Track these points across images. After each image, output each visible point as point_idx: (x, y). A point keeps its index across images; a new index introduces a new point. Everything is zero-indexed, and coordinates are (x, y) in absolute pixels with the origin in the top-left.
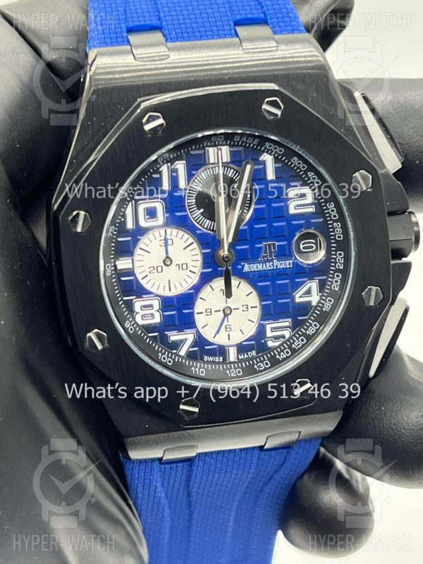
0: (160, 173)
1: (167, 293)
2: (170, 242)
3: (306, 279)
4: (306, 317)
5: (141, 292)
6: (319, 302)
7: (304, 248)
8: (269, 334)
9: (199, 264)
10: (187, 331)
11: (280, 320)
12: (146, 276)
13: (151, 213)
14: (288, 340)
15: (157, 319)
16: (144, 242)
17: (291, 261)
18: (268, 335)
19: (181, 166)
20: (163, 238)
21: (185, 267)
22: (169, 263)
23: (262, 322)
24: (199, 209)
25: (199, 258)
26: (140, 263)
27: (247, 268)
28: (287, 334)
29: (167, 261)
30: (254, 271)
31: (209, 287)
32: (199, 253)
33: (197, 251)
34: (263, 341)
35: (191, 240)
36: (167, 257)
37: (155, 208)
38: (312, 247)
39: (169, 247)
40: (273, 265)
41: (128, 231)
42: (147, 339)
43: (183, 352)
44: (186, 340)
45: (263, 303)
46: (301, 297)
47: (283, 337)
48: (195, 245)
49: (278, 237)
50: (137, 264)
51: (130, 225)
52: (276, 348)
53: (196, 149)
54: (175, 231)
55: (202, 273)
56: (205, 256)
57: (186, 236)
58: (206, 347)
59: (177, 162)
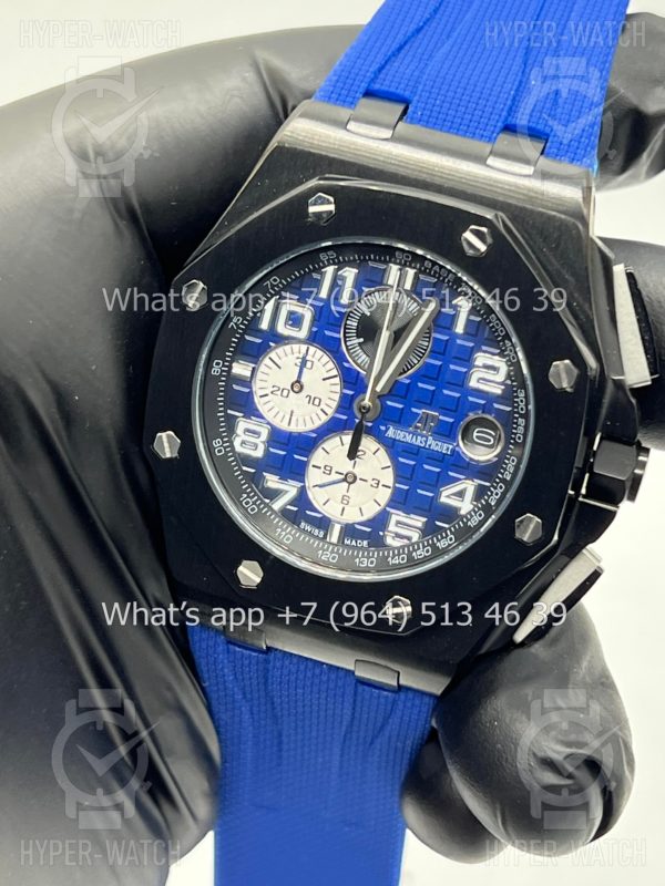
0: (323, 275)
1: (283, 426)
2: (309, 365)
3: (462, 477)
4: (447, 526)
5: (251, 411)
6: (469, 513)
7: (477, 437)
8: (392, 527)
9: (334, 405)
10: (291, 482)
11: (412, 516)
12: (266, 395)
13: (295, 320)
14: (413, 544)
15: (259, 453)
16: (278, 353)
17: (451, 447)
18: (390, 529)
19: (350, 274)
20: (301, 356)
21: (317, 402)
22: (296, 389)
23: (388, 509)
24: (358, 337)
25: (337, 397)
26: (265, 377)
27: (391, 433)
28: (415, 536)
29: (298, 386)
30: (399, 441)
31: (338, 438)
32: (339, 390)
33: (338, 388)
34: (381, 533)
35: (335, 372)
36: (298, 381)
37: (303, 316)
38: (490, 441)
39: (305, 370)
40: (426, 442)
41: (261, 331)
42: (237, 471)
43: (277, 505)
44: (287, 492)
45: (397, 485)
46: (448, 496)
47: (409, 538)
48: (337, 380)
49: (445, 410)
50: (259, 375)
51: (264, 325)
52: (393, 549)
53: (375, 260)
54: (320, 353)
55: (333, 418)
56: (343, 397)
57: (331, 365)
58: (308, 512)
59: (347, 268)
